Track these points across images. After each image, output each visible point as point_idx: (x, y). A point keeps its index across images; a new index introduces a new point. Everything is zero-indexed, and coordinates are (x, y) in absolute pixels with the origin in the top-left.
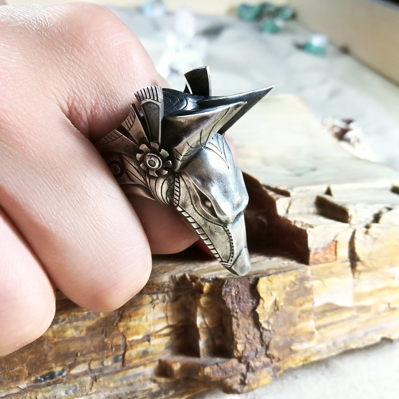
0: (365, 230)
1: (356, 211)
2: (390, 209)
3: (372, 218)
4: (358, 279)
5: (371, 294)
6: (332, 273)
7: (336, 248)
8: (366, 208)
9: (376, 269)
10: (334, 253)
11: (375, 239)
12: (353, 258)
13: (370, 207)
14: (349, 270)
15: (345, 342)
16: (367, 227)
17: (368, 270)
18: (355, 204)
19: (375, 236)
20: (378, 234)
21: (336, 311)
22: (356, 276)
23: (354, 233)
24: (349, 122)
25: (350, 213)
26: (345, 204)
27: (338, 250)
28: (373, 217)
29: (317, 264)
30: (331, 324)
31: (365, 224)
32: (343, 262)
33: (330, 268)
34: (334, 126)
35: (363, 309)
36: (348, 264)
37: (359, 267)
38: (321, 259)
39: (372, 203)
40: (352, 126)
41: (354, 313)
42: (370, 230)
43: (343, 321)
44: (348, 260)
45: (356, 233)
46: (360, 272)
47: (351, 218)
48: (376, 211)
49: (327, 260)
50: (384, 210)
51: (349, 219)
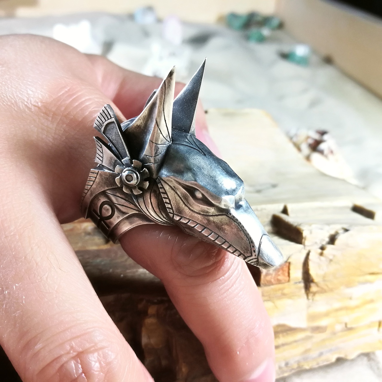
0: (320, 251)
1: (311, 233)
2: (346, 230)
3: (327, 240)
4: (313, 300)
5: (327, 314)
6: (284, 295)
7: (289, 269)
8: (322, 229)
9: (331, 290)
10: (287, 274)
11: (331, 260)
12: (307, 280)
13: (327, 228)
14: (303, 291)
15: (298, 362)
16: (322, 248)
17: (323, 291)
18: (310, 225)
19: (331, 257)
20: (334, 256)
21: (289, 332)
22: (310, 297)
23: (308, 254)
24: (323, 133)
25: (305, 234)
26: (300, 225)
27: (291, 272)
28: (329, 238)
29: (269, 285)
30: (283, 345)
31: (320, 245)
32: (296, 283)
33: (282, 289)
34: (308, 137)
35: (317, 329)
36: (302, 285)
37: (313, 288)
38: (273, 280)
39: (328, 224)
40: (325, 137)
41: (308, 333)
42: (325, 252)
43: (296, 341)
44: (302, 281)
45: (311, 254)
46: (314, 294)
47: (305, 239)
48: (333, 232)
49: (279, 282)
50: (341, 231)
51: (303, 240)
